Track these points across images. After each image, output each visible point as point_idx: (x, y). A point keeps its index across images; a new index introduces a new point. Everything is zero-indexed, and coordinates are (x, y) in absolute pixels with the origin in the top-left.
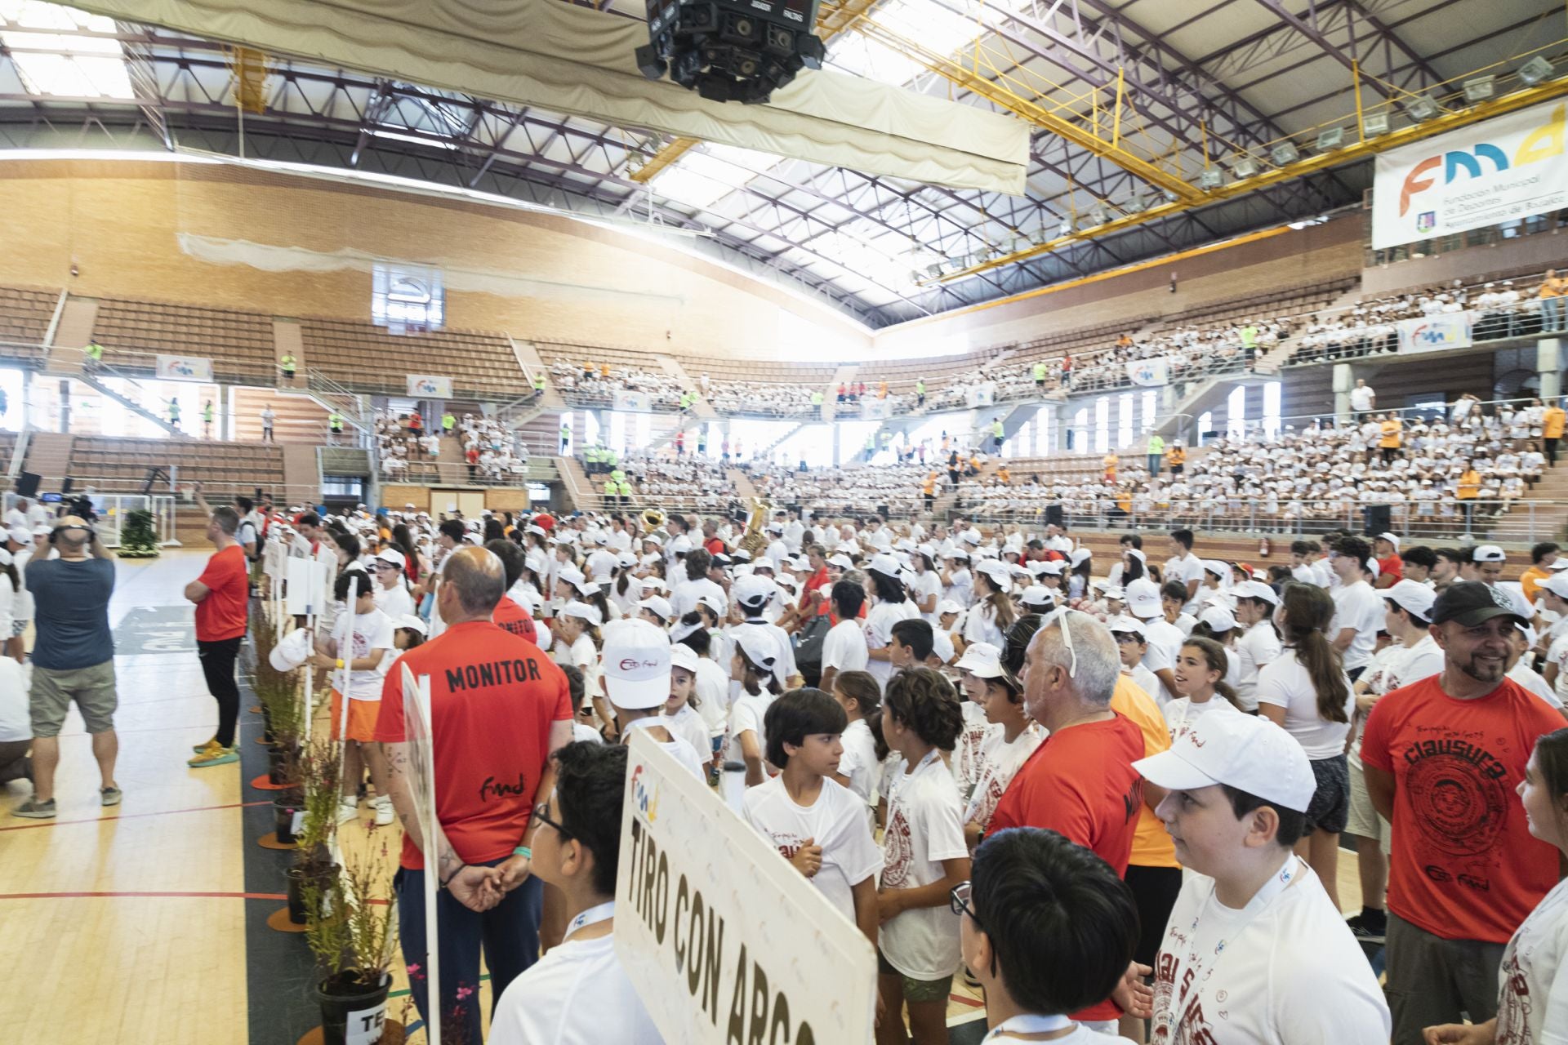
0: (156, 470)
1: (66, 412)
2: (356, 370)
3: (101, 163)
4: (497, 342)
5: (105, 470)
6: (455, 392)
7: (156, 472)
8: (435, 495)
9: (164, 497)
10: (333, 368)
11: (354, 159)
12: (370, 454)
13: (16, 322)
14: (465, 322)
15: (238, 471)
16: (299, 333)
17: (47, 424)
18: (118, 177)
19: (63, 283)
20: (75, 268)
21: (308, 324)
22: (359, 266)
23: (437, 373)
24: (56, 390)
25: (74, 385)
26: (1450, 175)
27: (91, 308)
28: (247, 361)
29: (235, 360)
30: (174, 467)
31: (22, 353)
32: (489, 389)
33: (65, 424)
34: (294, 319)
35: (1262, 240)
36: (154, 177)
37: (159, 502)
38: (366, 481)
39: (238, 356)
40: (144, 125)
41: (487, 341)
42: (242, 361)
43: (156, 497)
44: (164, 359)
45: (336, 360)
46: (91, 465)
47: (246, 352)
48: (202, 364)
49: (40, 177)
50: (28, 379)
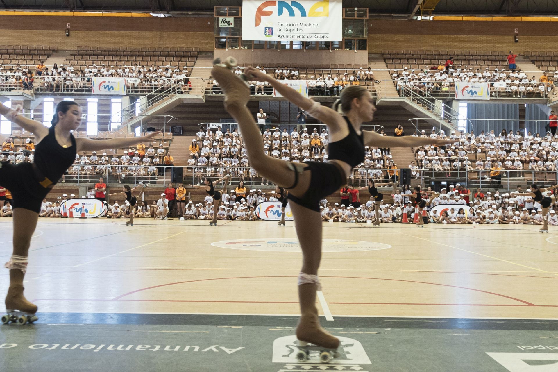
26: (280, 12)
35: (132, 17)
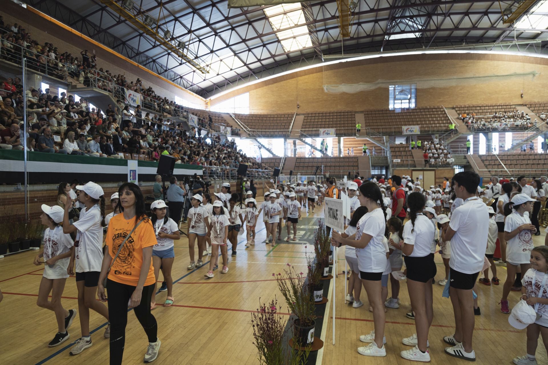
0: (318, 167)
1: (295, 150)
2: (383, 127)
3: (305, 71)
4: (438, 110)
5: (304, 168)
6: (421, 131)
7: (318, 168)
8: (414, 173)
9: (320, 176)
10: (375, 127)
11: (382, 50)
12: (389, 158)
13: (283, 124)
14: (425, 104)
15: (343, 166)
16: (364, 117)
17: (290, 154)
18: (309, 74)
19: (295, 111)
20: (298, 105)
21: (367, 113)
22: (383, 86)
23: (414, 125)
24: (292, 144)
25: (298, 141)
27: (302, 117)
28: (347, 128)
29: (343, 128)
30: (323, 166)
31: (284, 133)
32: (435, 129)
33: (295, 154)
34: (362, 112)
36: (319, 72)
37: (319, 178)
38: (387, 168)
39: (344, 127)
40: (316, 56)
41: (434, 110)
42: (345, 128)
43: (317, 176)
44: (322, 130)
45: (376, 124)
46: (301, 166)
47: (346, 125)
48: (332, 130)
49: (289, 79)
50: (285, 141)
